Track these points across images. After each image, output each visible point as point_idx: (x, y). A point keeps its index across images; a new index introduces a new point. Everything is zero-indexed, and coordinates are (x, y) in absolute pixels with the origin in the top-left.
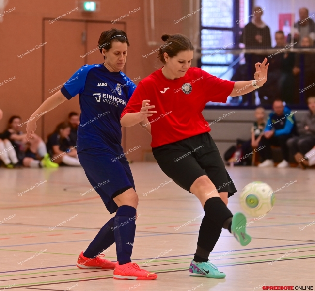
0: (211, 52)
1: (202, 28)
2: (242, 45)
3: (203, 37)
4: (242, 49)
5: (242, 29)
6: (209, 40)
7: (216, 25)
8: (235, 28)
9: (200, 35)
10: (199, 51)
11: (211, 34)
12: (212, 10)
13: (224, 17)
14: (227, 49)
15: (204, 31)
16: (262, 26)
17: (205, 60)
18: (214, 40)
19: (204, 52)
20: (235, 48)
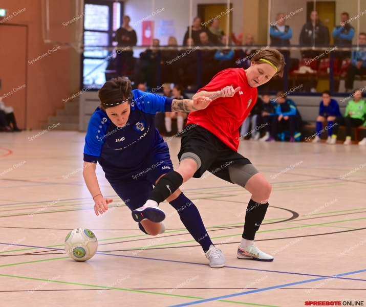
0: (92, 48)
1: (85, 30)
2: (115, 44)
3: (86, 37)
4: (114, 47)
5: (114, 32)
6: (91, 40)
7: (96, 29)
8: (110, 31)
9: (83, 36)
10: (83, 48)
11: (93, 35)
12: (94, 17)
13: (103, 23)
14: (103, 47)
15: (87, 33)
16: (129, 30)
17: (86, 54)
18: (95, 39)
19: (86, 48)
20: (110, 46)
